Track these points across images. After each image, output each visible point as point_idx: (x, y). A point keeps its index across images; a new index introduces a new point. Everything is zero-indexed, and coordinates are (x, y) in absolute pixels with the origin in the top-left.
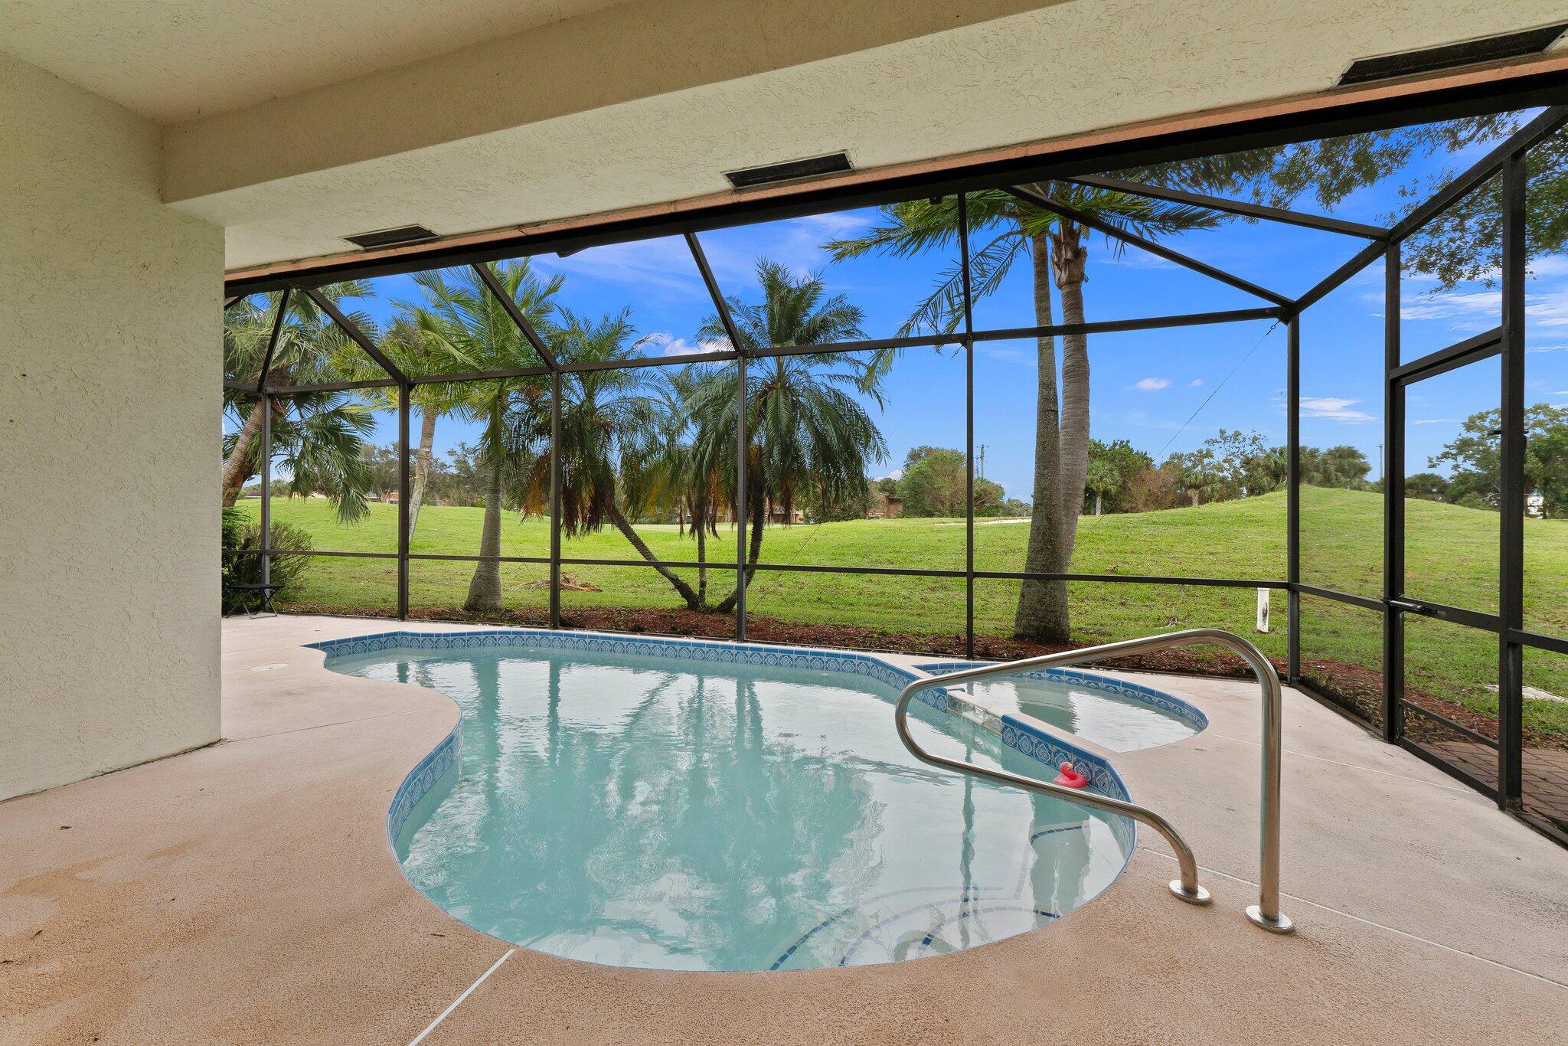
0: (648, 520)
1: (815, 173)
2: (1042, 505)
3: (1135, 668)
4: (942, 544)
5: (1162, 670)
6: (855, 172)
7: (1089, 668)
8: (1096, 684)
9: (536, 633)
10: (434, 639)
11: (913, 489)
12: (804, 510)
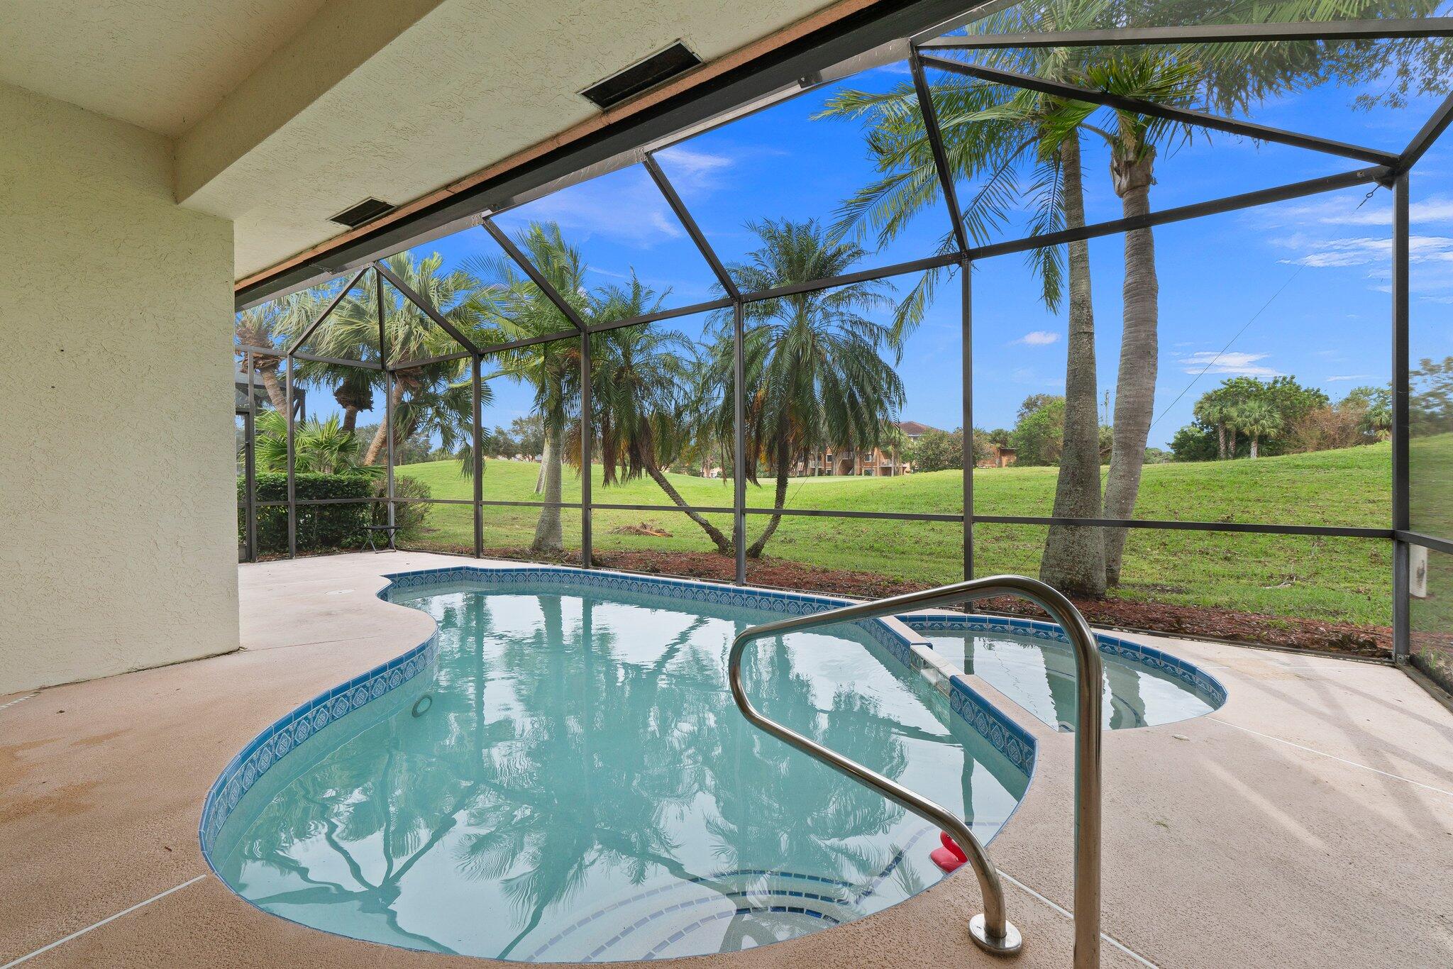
0: (762, 474)
1: (669, 75)
2: (1072, 441)
3: (1172, 631)
4: (1023, 493)
5: (1208, 636)
6: (705, 65)
7: (1111, 629)
8: (1113, 648)
9: (570, 571)
10: (489, 574)
11: (1028, 440)
12: (911, 463)
